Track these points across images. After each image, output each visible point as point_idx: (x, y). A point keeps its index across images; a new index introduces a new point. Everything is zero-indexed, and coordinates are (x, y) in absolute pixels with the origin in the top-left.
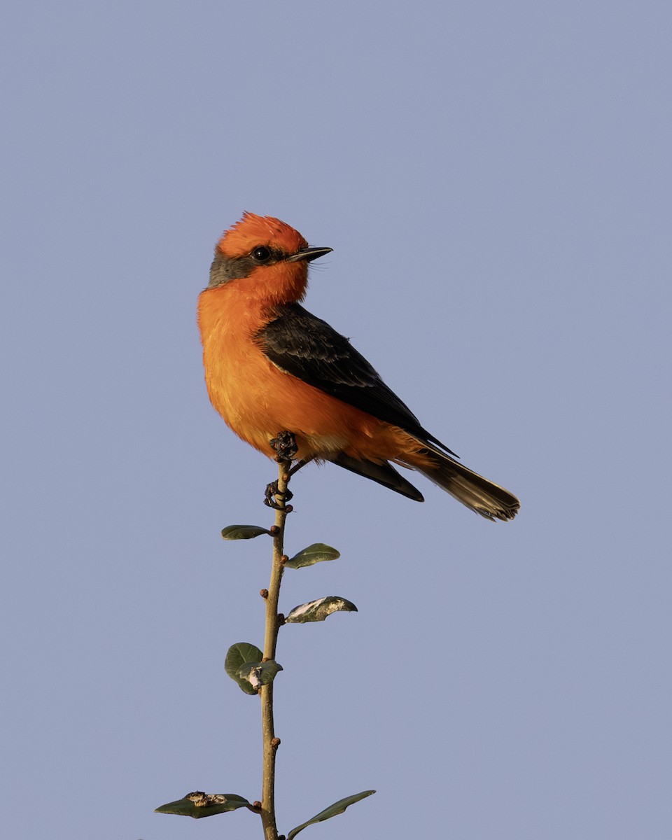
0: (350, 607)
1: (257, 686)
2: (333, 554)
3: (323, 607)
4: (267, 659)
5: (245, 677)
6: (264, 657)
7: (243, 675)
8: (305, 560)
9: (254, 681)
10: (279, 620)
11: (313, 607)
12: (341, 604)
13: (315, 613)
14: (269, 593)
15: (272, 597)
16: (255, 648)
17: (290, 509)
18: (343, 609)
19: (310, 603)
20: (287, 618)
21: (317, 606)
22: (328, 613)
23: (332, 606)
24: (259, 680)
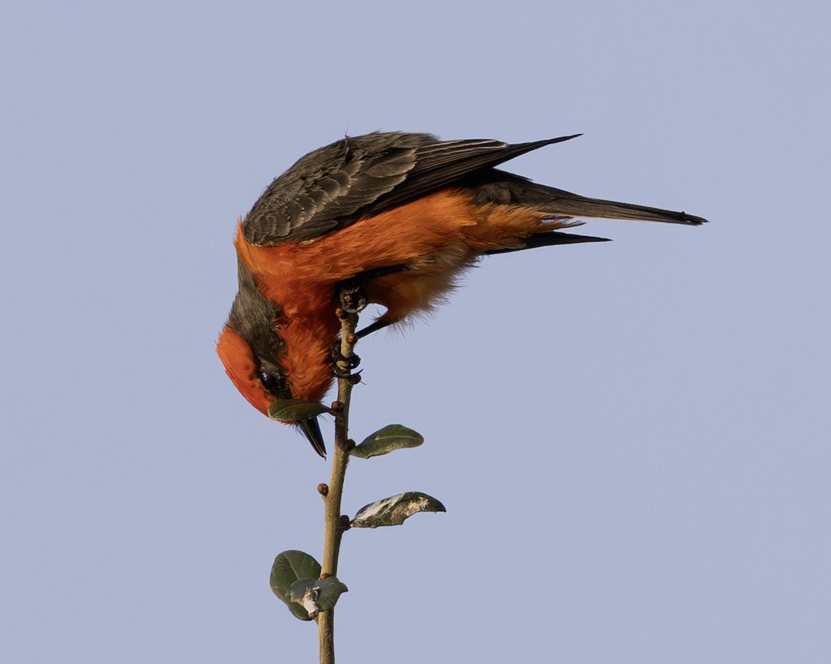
0: (436, 506)
1: (314, 613)
2: (414, 439)
3: (400, 508)
4: (327, 575)
5: (298, 601)
6: (322, 573)
7: (295, 598)
8: (378, 447)
9: (309, 606)
10: (341, 524)
11: (387, 506)
12: (424, 503)
13: (389, 515)
14: (330, 489)
15: (332, 493)
16: (310, 558)
17: (356, 379)
18: (428, 509)
19: (382, 501)
20: (353, 522)
21: (393, 505)
22: (408, 515)
23: (412, 505)
24: (317, 605)
